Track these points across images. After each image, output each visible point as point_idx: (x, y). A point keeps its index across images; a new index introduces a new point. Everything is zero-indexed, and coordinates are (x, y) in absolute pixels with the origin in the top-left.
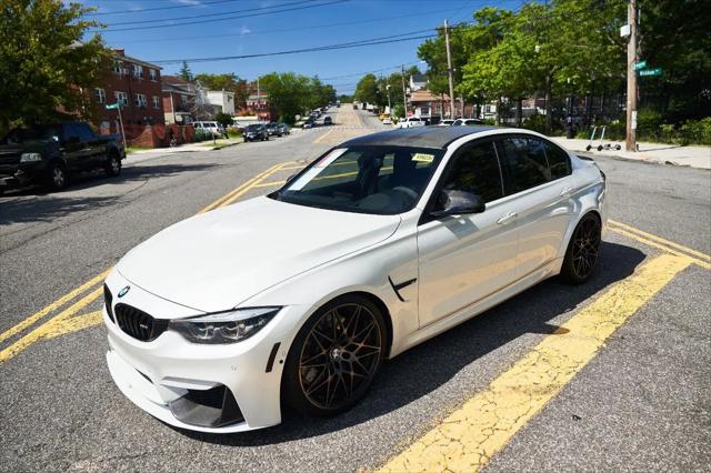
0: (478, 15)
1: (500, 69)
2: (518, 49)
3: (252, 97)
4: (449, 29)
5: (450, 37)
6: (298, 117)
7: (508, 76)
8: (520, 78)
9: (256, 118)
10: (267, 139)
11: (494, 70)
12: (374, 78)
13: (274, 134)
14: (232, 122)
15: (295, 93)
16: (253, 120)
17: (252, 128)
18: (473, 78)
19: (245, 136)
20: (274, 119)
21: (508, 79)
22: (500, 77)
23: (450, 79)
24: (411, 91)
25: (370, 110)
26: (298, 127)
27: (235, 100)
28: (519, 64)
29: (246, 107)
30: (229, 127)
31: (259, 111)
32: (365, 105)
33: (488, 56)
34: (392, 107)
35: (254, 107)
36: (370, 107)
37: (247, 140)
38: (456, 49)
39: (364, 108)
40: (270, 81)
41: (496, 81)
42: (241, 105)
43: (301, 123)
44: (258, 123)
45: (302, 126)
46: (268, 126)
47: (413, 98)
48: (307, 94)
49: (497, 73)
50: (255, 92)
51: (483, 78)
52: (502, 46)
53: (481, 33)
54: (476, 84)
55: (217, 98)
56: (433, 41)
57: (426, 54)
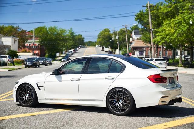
1: (176, 30)
2: (185, 21)
3: (29, 41)
4: (150, 6)
5: (151, 11)
6: (58, 54)
8: (187, 36)
9: (31, 54)
10: (39, 67)
11: (173, 31)
12: (109, 31)
13: (43, 64)
14: (17, 56)
15: (57, 39)
16: (30, 55)
17: (30, 59)
18: (160, 35)
19: (25, 64)
20: (42, 55)
21: (180, 36)
22: (176, 35)
23: (151, 35)
24: (133, 40)
25: (106, 52)
26: (57, 60)
27: (19, 42)
28: (185, 29)
29: (24, 46)
30: (15, 59)
31: (34, 50)
32: (103, 48)
33: (170, 24)
34: (120, 50)
35: (30, 47)
36: (106, 49)
37: (27, 66)
38: (155, 17)
39: (103, 50)
40: (41, 31)
41: (173, 38)
42: (22, 46)
43: (60, 58)
44: (33, 57)
45: (60, 60)
46: (39, 59)
47: (134, 44)
48: (65, 40)
49: (174, 33)
50: (31, 38)
51: (167, 35)
52: (178, 18)
54: (162, 38)
55: (8, 41)
57: (140, 19)
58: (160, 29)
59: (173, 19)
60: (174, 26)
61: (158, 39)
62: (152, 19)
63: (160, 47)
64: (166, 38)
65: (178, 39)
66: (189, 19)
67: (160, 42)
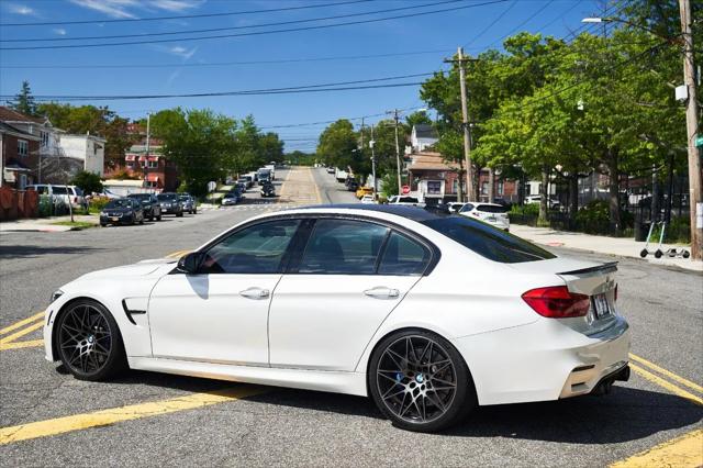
0: (510, 43)
1: (535, 128)
2: (560, 101)
4: (464, 62)
5: (466, 74)
7: (547, 141)
11: (526, 130)
18: (493, 141)
21: (547, 144)
22: (534, 140)
23: (466, 138)
24: (413, 152)
28: (562, 123)
33: (519, 109)
38: (477, 91)
40: (168, 121)
49: (531, 135)
51: (510, 141)
52: (542, 94)
53: (516, 71)
56: (446, 76)
57: (435, 94)
58: (491, 123)
59: (527, 99)
60: (531, 118)
61: (486, 150)
62: (468, 95)
63: (487, 172)
64: (507, 148)
65: (542, 152)
66: (574, 96)
67: (490, 158)
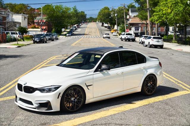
1: (172, 10)
7: (177, 15)
8: (183, 16)
11: (169, 11)
18: (158, 15)
22: (172, 14)
23: (148, 13)
28: (181, 9)
33: (167, 4)
40: (48, 9)
41: (170, 17)
49: (171, 12)
51: (164, 15)
58: (157, 8)
60: (171, 6)
61: (156, 18)
64: (163, 17)
65: (175, 18)
